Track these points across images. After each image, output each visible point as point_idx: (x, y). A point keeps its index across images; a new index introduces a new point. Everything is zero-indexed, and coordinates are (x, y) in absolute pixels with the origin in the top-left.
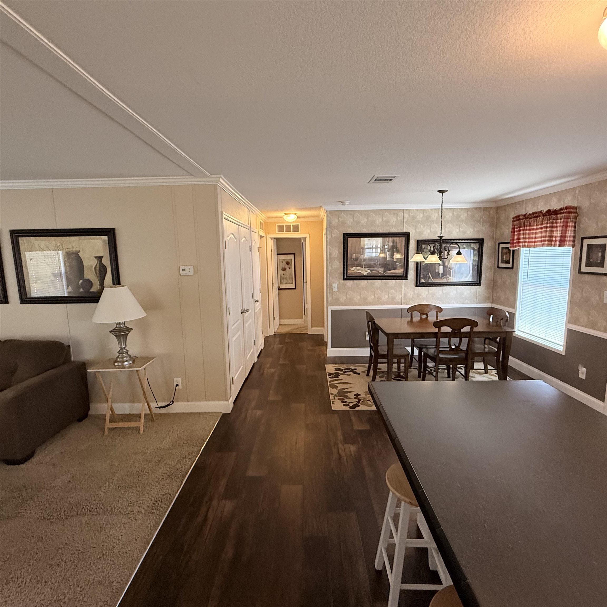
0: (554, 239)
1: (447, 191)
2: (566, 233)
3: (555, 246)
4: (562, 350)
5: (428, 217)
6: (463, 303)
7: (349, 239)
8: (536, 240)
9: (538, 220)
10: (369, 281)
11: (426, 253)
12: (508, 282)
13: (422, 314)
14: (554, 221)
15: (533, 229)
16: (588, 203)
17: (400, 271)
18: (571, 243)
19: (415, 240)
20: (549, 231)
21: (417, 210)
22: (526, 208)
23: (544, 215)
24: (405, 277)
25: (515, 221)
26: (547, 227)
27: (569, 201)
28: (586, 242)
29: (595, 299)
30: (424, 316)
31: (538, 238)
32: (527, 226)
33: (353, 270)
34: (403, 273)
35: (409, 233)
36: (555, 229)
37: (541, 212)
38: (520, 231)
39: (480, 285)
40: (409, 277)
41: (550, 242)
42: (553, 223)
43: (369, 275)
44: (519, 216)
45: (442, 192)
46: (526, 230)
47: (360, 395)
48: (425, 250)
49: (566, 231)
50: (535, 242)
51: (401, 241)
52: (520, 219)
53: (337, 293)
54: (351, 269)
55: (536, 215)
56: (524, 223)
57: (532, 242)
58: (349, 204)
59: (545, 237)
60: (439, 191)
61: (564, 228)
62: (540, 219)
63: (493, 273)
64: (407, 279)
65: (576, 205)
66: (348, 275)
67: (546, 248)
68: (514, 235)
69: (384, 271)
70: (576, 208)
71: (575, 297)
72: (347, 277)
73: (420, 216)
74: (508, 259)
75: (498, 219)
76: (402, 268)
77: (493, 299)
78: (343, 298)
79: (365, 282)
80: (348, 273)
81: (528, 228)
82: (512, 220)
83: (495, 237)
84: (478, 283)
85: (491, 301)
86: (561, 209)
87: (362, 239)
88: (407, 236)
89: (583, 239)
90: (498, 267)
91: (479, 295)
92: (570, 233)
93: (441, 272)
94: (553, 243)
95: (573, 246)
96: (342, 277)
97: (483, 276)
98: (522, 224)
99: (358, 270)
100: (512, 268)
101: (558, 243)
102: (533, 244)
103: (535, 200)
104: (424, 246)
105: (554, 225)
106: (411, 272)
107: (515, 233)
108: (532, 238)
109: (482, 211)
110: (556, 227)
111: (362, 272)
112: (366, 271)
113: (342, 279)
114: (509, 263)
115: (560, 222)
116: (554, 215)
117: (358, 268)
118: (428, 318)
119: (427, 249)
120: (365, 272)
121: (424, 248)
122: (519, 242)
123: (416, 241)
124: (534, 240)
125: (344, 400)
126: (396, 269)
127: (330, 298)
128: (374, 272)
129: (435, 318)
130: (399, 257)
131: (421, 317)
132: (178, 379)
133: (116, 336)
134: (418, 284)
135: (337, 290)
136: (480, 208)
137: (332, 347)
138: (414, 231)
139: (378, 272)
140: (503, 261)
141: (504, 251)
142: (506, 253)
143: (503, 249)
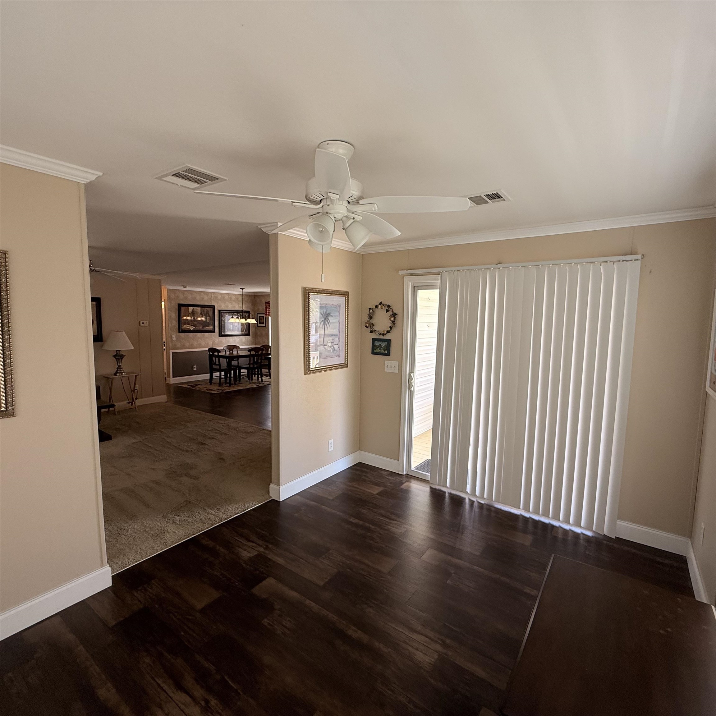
1: (245, 288)
5: (224, 298)
7: (182, 307)
10: (194, 333)
12: (264, 333)
13: (230, 350)
17: (211, 328)
19: (218, 310)
21: (218, 293)
24: (213, 331)
33: (185, 327)
38: (269, 309)
39: (250, 335)
43: (194, 330)
44: (268, 302)
45: (242, 289)
47: (219, 389)
48: (223, 316)
51: (211, 310)
53: (175, 341)
54: (184, 326)
58: (188, 287)
63: (255, 328)
64: (215, 332)
68: (266, 311)
69: (203, 328)
72: (181, 331)
73: (219, 297)
74: (263, 322)
75: (256, 301)
76: (211, 326)
77: (255, 343)
78: (179, 345)
82: (265, 303)
83: (254, 310)
84: (248, 334)
88: (213, 307)
91: (250, 341)
93: (231, 328)
97: (251, 330)
99: (188, 327)
100: (266, 326)
104: (222, 313)
106: (217, 328)
111: (190, 328)
113: (178, 332)
114: (264, 324)
117: (187, 325)
118: (233, 353)
120: (192, 328)
122: (269, 314)
125: (215, 391)
126: (208, 326)
127: (170, 344)
128: (197, 328)
129: (236, 352)
130: (210, 319)
131: (230, 352)
132: (137, 386)
133: (116, 359)
134: (220, 335)
135: (175, 339)
136: (247, 295)
137: (173, 377)
138: (217, 305)
139: (199, 328)
140: (260, 323)
141: (260, 318)
142: (261, 319)
143: (259, 317)
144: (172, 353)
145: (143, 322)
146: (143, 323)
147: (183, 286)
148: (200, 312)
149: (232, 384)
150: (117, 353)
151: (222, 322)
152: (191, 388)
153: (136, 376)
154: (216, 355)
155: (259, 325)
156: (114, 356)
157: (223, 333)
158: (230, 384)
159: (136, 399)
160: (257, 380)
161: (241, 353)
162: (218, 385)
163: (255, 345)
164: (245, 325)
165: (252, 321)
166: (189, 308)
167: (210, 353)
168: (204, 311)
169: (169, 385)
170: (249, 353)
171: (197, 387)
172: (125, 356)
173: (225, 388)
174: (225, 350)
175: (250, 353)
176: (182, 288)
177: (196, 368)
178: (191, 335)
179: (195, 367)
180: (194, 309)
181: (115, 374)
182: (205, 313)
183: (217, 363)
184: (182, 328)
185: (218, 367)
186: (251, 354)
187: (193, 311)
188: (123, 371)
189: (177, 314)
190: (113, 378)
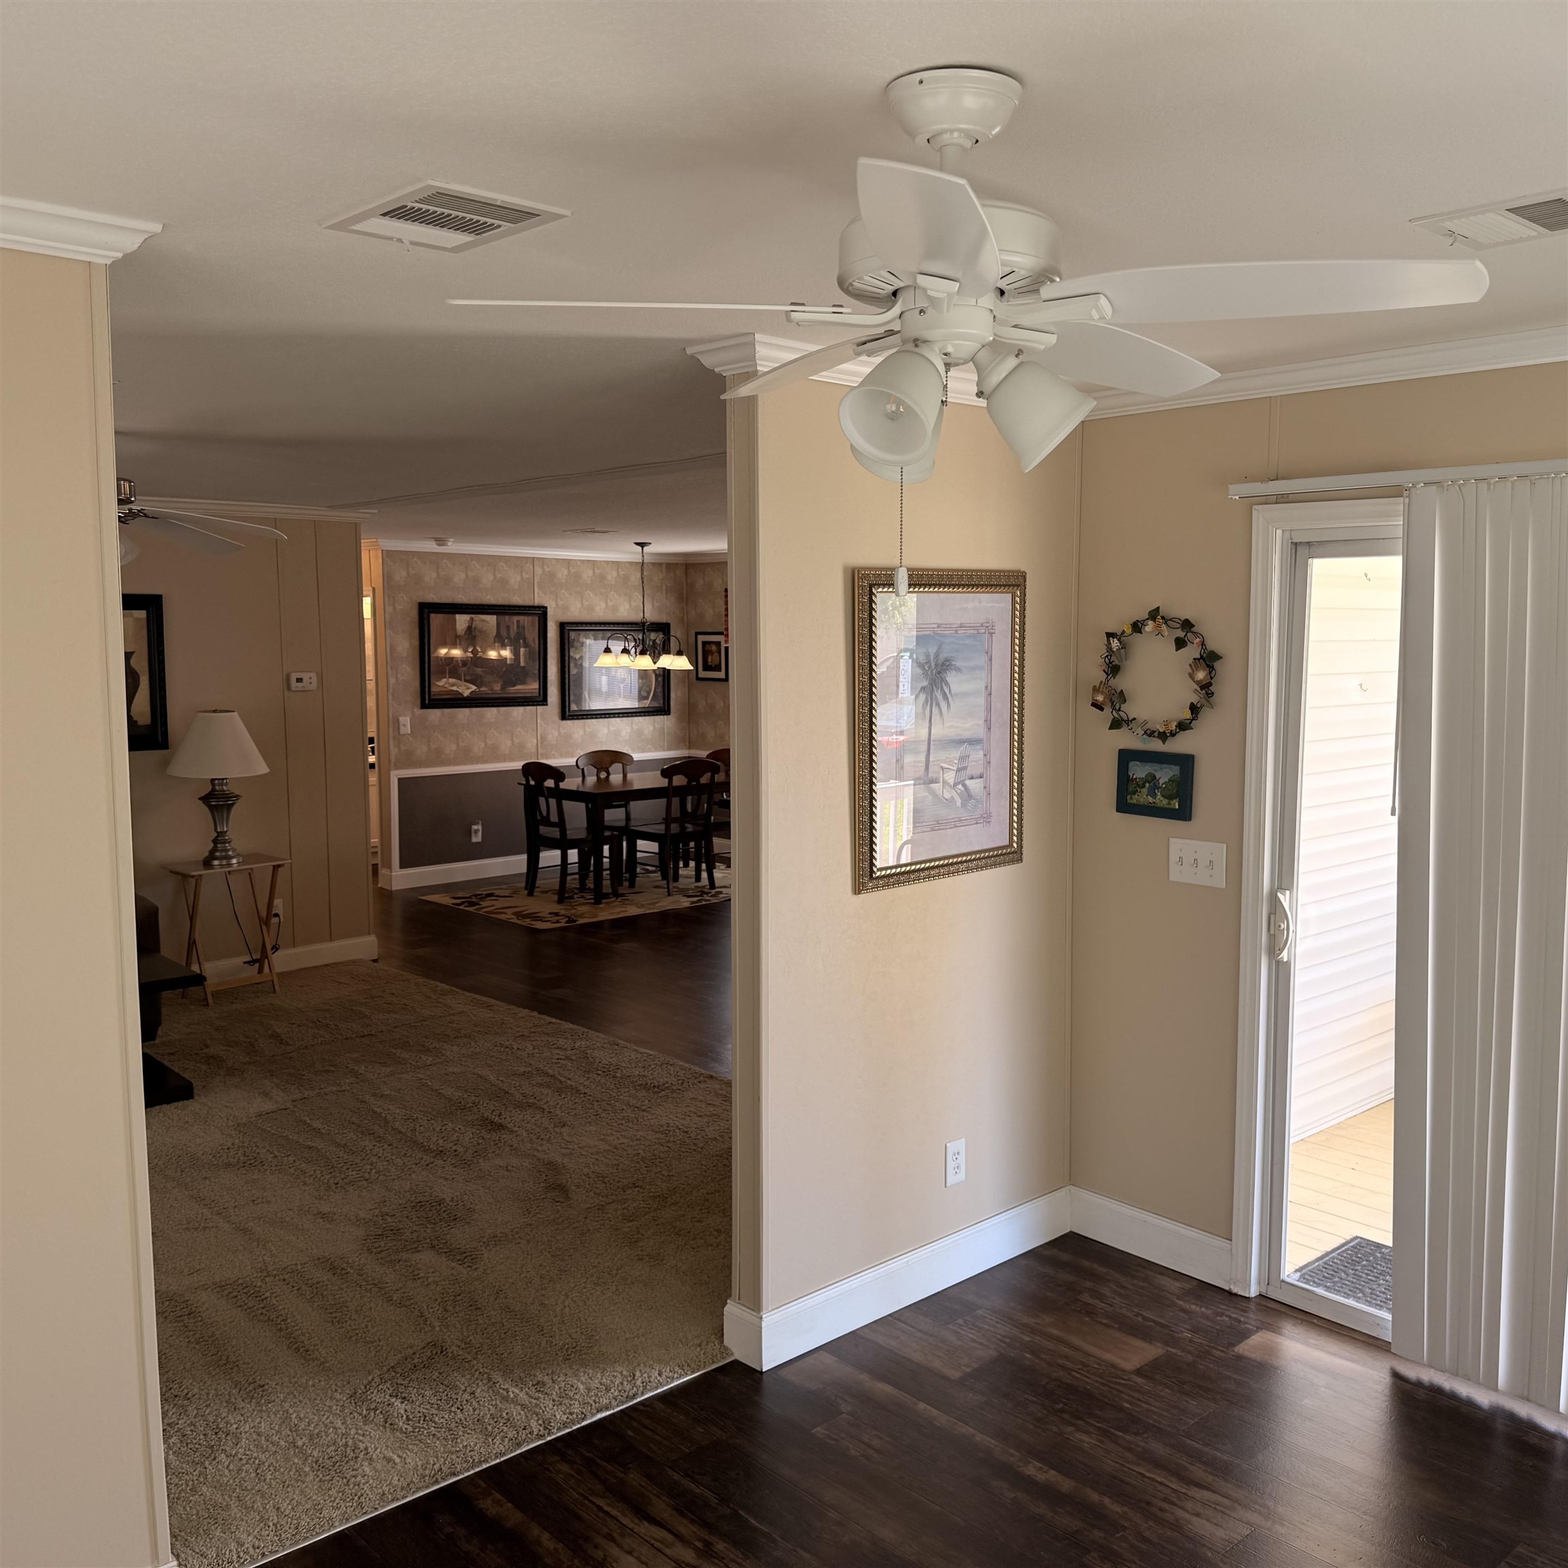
1: (651, 544)
5: (577, 577)
7: (431, 616)
10: (473, 709)
11: (576, 649)
12: (720, 706)
13: (599, 770)
17: (533, 687)
19: (557, 621)
21: (557, 560)
24: (542, 700)
30: (603, 775)
33: (444, 684)
34: (538, 691)
35: (546, 607)
39: (669, 714)
40: (549, 700)
43: (473, 696)
45: (642, 545)
48: (576, 644)
51: (532, 623)
53: (411, 739)
54: (438, 683)
58: (451, 544)
60: (637, 544)
63: (687, 690)
64: (547, 705)
66: (432, 697)
69: (503, 688)
72: (429, 700)
73: (562, 574)
74: (717, 663)
75: (691, 587)
76: (535, 681)
77: (690, 742)
78: (421, 750)
79: (466, 711)
80: (432, 693)
82: (723, 593)
83: (686, 620)
84: (664, 710)
85: (687, 743)
88: (541, 613)
90: (698, 679)
91: (669, 734)
93: (605, 688)
96: (419, 701)
97: (673, 695)
100: (726, 679)
104: (572, 635)
106: (552, 688)
109: (664, 570)
111: (460, 690)
112: (468, 688)
113: (419, 704)
114: (720, 671)
117: (452, 680)
119: (578, 641)
120: (467, 690)
121: (573, 640)
123: (559, 624)
125: (542, 920)
126: (523, 683)
127: (394, 751)
128: (483, 689)
129: (621, 776)
130: (530, 656)
131: (598, 775)
132: (278, 902)
133: (211, 808)
134: (566, 714)
135: (409, 732)
136: (660, 564)
137: (402, 867)
138: (553, 604)
139: (492, 690)
140: (707, 667)
141: (708, 647)
142: (711, 652)
143: (704, 643)
144: (399, 779)
145: (299, 675)
146: (299, 680)
147: (436, 540)
148: (494, 633)
149: (606, 896)
150: (213, 790)
151: (572, 665)
152: (462, 907)
153: (276, 868)
154: (547, 788)
155: (702, 674)
156: (205, 799)
157: (574, 707)
158: (599, 897)
159: (275, 948)
160: (694, 880)
161: (640, 781)
162: (556, 898)
163: (689, 748)
164: (654, 676)
165: (678, 663)
166: (458, 616)
167: (528, 781)
168: (508, 628)
169: (385, 896)
170: (664, 783)
171: (484, 904)
172: (238, 797)
173: (579, 908)
174: (583, 770)
175: (670, 782)
176: (430, 546)
177: (480, 834)
178: (463, 714)
179: (476, 831)
180: (472, 619)
181: (207, 863)
182: (512, 636)
183: (554, 818)
184: (432, 689)
185: (555, 833)
186: (674, 784)
187: (469, 629)
188: (234, 850)
189: (416, 643)
190: (201, 876)
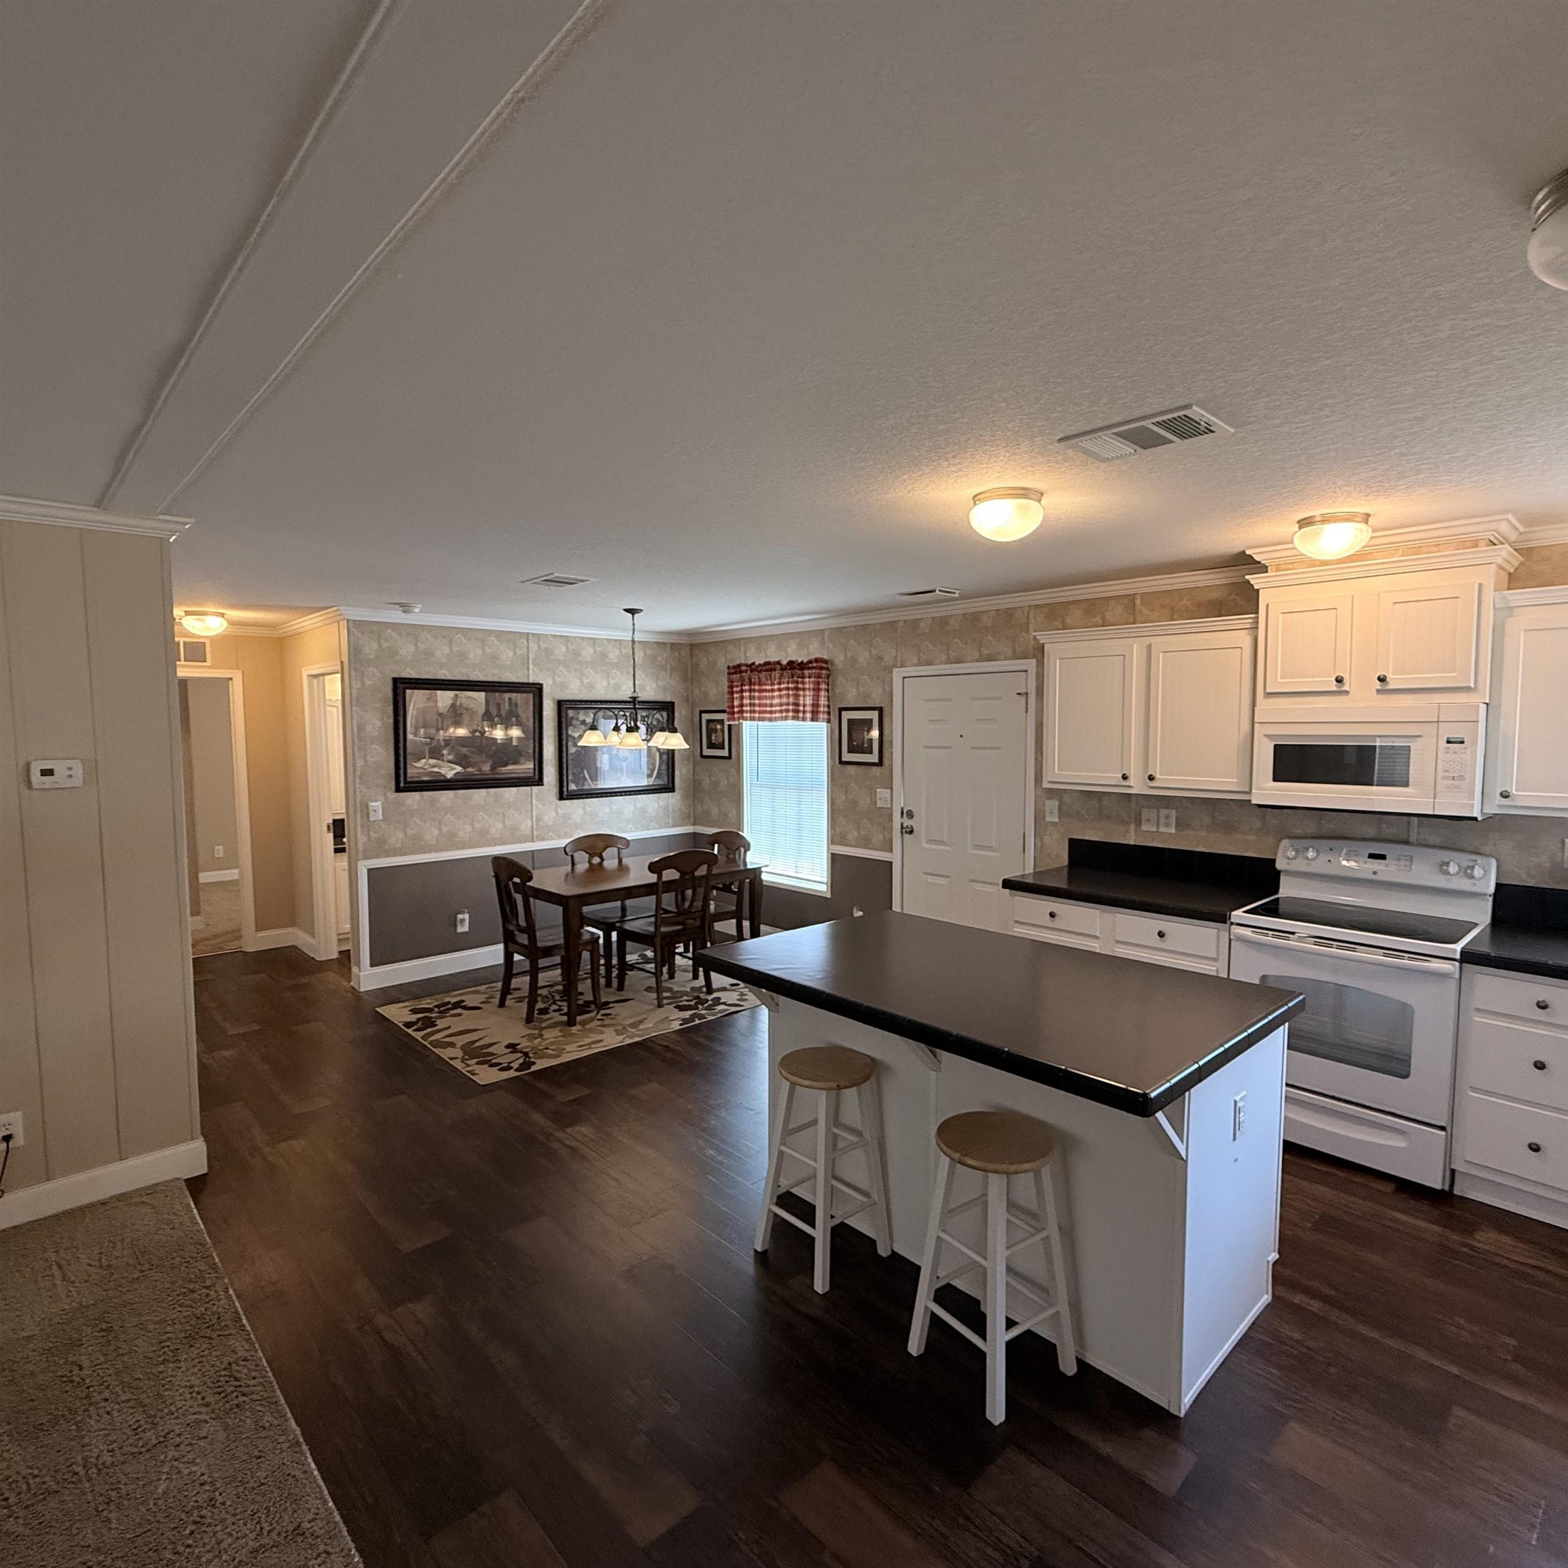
0: (801, 708)
1: (641, 610)
2: (818, 700)
3: (804, 719)
4: (825, 890)
5: (576, 654)
6: (648, 829)
7: (408, 691)
8: (774, 709)
9: (773, 675)
10: (458, 791)
11: (575, 727)
12: (723, 783)
13: (591, 856)
14: (800, 680)
15: (766, 691)
16: (842, 657)
17: (527, 767)
18: (826, 716)
19: (554, 699)
20: (793, 695)
21: (555, 636)
22: (745, 653)
23: (783, 669)
24: (536, 779)
25: (733, 674)
26: (788, 689)
27: (814, 651)
28: (846, 716)
29: (864, 802)
30: (596, 860)
31: (776, 706)
32: (754, 685)
33: (420, 767)
34: (532, 771)
35: (542, 685)
36: (801, 693)
37: (779, 663)
38: (742, 691)
39: (674, 791)
40: (546, 780)
41: (797, 714)
42: (797, 682)
43: (460, 777)
44: (739, 666)
45: (632, 612)
46: (754, 691)
47: (518, 1044)
48: (574, 722)
49: (818, 696)
50: (771, 712)
51: (527, 702)
52: (741, 672)
53: (383, 826)
54: (416, 765)
55: (769, 667)
56: (750, 679)
57: (765, 712)
58: (420, 612)
59: (788, 704)
60: (626, 610)
61: (816, 693)
62: (777, 675)
63: (691, 766)
64: (542, 785)
65: (826, 657)
66: (408, 780)
67: (790, 722)
68: (733, 699)
69: (493, 768)
70: (826, 662)
71: (837, 802)
72: (404, 784)
73: (560, 651)
74: (720, 741)
75: (696, 666)
76: (530, 761)
77: (695, 817)
78: (396, 837)
79: (450, 794)
80: (408, 775)
81: (757, 687)
82: (726, 671)
83: (690, 699)
84: (669, 788)
85: (692, 819)
86: (810, 662)
87: (438, 692)
88: (537, 690)
89: (841, 710)
90: (702, 756)
91: (674, 811)
92: (823, 701)
93: (610, 768)
94: (801, 715)
95: (829, 721)
96: (393, 783)
97: (677, 773)
98: (747, 681)
100: (730, 757)
101: (809, 715)
102: (768, 715)
103: (761, 641)
104: (571, 713)
105: (800, 686)
106: (549, 768)
107: (735, 695)
108: (766, 705)
109: (669, 650)
110: (804, 689)
111: (443, 771)
112: (452, 770)
113: (394, 788)
114: (723, 748)
115: (809, 682)
116: (799, 670)
117: (432, 761)
118: (605, 863)
119: (577, 719)
120: (450, 771)
121: (573, 718)
122: (742, 712)
123: (556, 702)
124: (768, 709)
125: (491, 1061)
126: (516, 763)
127: (362, 838)
128: (470, 770)
129: (616, 861)
130: (523, 736)
131: (589, 862)
134: (564, 794)
135: (381, 818)
137: (372, 965)
138: (550, 682)
139: (480, 770)
140: (711, 746)
141: (712, 726)
142: (716, 730)
143: (709, 721)
144: (369, 870)
145: (47, 765)
146: (47, 773)
147: (401, 605)
148: (482, 710)
151: (570, 743)
161: (634, 873)
163: (694, 824)
164: (658, 754)
166: (441, 693)
167: (499, 873)
168: (498, 705)
170: (653, 878)
171: (439, 1024)
173: (546, 1035)
174: (572, 856)
175: (660, 877)
176: (396, 616)
177: (466, 923)
178: (447, 796)
179: (462, 921)
180: (456, 696)
182: (503, 714)
184: (409, 771)
185: (524, 939)
187: (453, 706)
189: (391, 720)
